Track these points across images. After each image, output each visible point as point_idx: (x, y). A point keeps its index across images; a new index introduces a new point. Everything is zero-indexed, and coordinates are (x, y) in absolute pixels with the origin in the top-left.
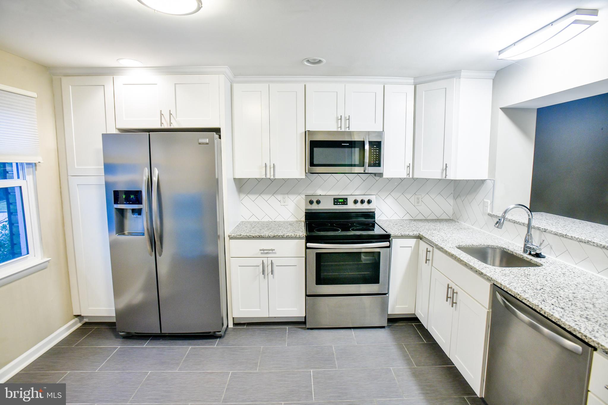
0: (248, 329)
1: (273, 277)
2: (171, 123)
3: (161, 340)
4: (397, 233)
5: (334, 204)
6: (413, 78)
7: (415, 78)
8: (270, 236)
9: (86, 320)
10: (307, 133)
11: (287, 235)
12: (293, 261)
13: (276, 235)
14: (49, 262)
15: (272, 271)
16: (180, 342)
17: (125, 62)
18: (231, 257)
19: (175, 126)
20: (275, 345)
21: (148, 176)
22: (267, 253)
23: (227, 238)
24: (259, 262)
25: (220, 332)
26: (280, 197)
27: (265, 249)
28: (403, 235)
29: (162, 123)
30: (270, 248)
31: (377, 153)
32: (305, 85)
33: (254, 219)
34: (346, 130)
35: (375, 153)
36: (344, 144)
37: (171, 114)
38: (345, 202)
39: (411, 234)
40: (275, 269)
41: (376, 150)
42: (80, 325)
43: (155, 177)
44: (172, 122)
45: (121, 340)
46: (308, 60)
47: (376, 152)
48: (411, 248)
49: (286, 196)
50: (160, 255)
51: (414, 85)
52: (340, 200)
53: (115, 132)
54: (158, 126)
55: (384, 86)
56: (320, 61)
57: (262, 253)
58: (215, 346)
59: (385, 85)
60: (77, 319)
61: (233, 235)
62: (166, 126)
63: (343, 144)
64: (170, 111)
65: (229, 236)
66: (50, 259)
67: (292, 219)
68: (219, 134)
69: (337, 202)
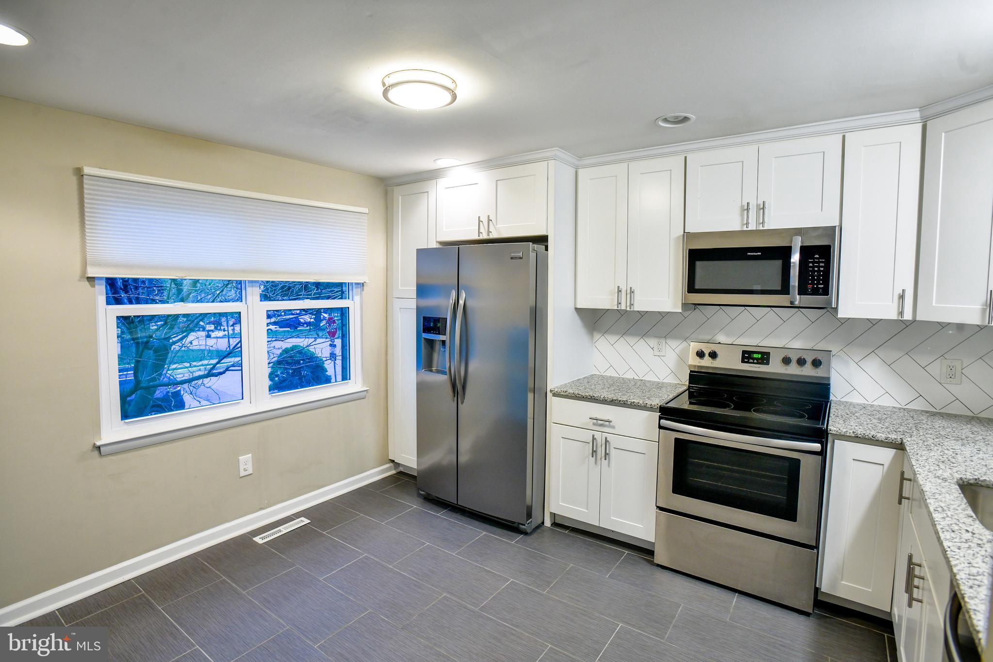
0: (569, 535)
1: (609, 466)
2: (489, 232)
3: (459, 514)
4: (844, 430)
5: (743, 361)
6: (918, 109)
7: (922, 108)
8: (606, 399)
9: (401, 469)
10: (688, 236)
11: (632, 401)
12: (640, 446)
13: (615, 398)
14: (367, 392)
15: (606, 454)
16: (477, 523)
17: (443, 161)
18: (554, 423)
19: (494, 235)
20: (591, 570)
21: (455, 301)
22: (601, 425)
23: (549, 395)
24: (587, 436)
25: (525, 525)
26: (653, 342)
27: (599, 417)
28: (860, 436)
29: (479, 233)
30: (606, 418)
31: (822, 269)
32: (686, 158)
33: (611, 373)
34: (759, 226)
35: (816, 269)
36: (752, 254)
37: (489, 220)
38: (765, 358)
39: (881, 436)
40: (613, 453)
41: (819, 262)
42: (394, 472)
43: (462, 301)
44: (481, 231)
45: (421, 500)
46: (666, 118)
47: (819, 267)
48: (882, 467)
49: (663, 341)
50: (462, 403)
51: (921, 124)
52: (755, 356)
53: (434, 245)
54: (475, 237)
55: (844, 137)
56: (686, 119)
57: (594, 424)
58: (514, 542)
59: (847, 135)
60: (391, 464)
61: (556, 390)
62: (484, 236)
63: (750, 254)
64: (489, 216)
65: (551, 391)
66: (368, 389)
67: (671, 380)
68: (545, 244)
69: (750, 358)
